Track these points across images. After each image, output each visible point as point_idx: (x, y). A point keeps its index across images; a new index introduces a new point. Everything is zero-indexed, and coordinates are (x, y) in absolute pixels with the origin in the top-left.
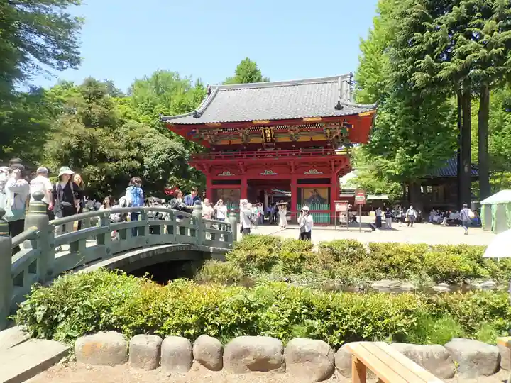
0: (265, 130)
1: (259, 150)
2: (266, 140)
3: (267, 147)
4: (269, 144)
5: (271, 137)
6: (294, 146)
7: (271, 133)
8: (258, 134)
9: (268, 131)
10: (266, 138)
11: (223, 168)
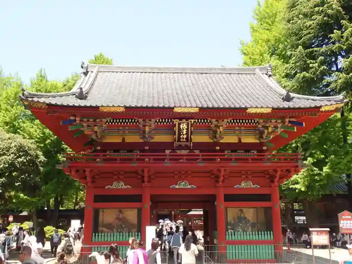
0: (179, 124)
1: (167, 152)
2: (179, 138)
3: (180, 147)
4: (183, 144)
5: (187, 134)
6: (218, 148)
7: (187, 129)
8: (171, 129)
9: (184, 126)
10: (179, 135)
11: (113, 176)
